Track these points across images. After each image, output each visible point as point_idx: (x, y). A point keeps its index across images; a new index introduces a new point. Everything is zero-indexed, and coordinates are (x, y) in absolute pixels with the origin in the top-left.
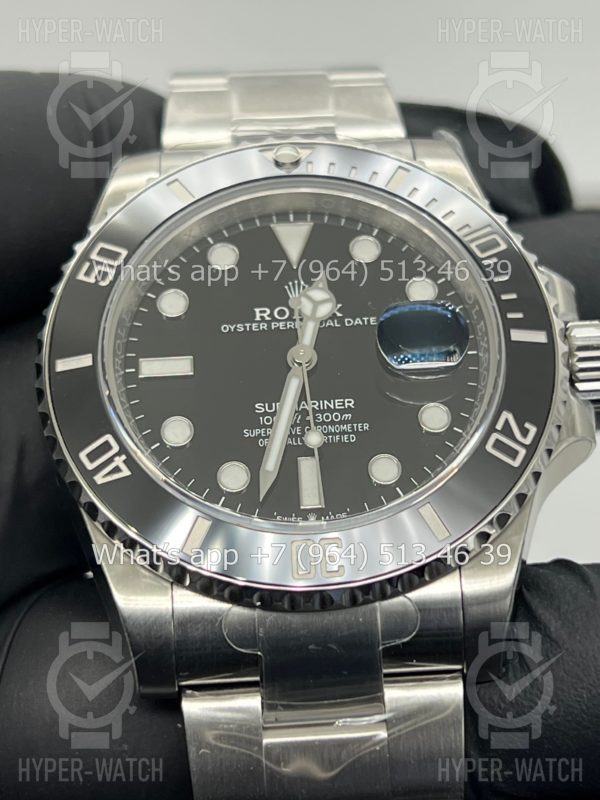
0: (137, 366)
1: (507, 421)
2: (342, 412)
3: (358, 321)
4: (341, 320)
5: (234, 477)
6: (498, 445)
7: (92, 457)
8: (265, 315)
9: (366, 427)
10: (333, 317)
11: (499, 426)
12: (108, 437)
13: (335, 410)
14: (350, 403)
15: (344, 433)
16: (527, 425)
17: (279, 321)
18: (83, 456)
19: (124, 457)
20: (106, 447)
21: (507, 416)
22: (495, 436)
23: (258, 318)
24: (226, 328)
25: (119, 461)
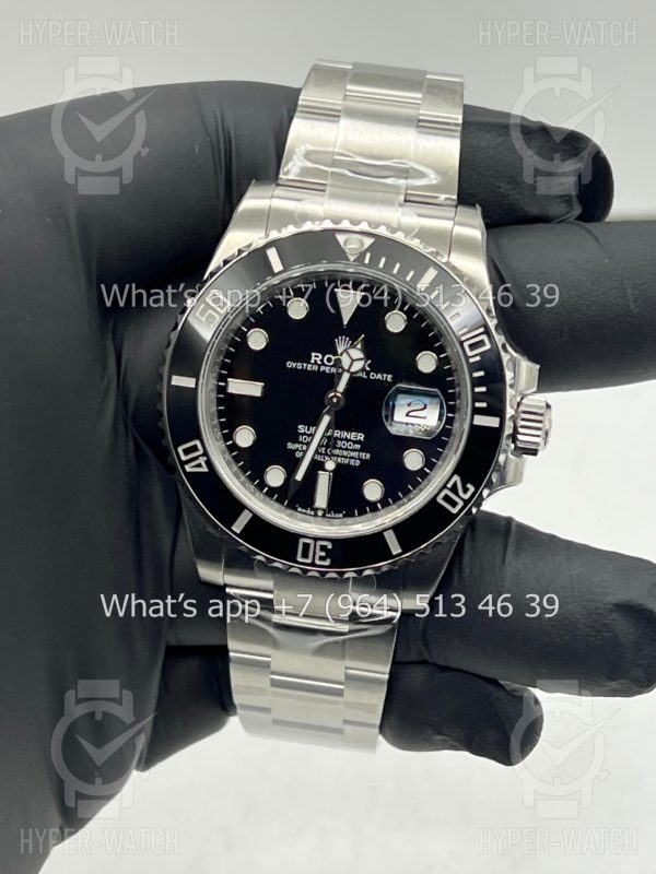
0: (227, 382)
1: (455, 484)
2: (355, 442)
3: (379, 376)
4: (368, 373)
5: (275, 476)
6: (446, 498)
7: (187, 452)
8: (318, 359)
9: (368, 456)
10: (363, 370)
11: (449, 486)
12: (197, 443)
13: (350, 440)
14: (361, 437)
15: (352, 458)
16: (469, 486)
17: (326, 366)
18: (180, 450)
19: (205, 458)
20: (195, 448)
21: (456, 478)
22: (445, 492)
23: (313, 361)
24: (290, 364)
25: (202, 460)
